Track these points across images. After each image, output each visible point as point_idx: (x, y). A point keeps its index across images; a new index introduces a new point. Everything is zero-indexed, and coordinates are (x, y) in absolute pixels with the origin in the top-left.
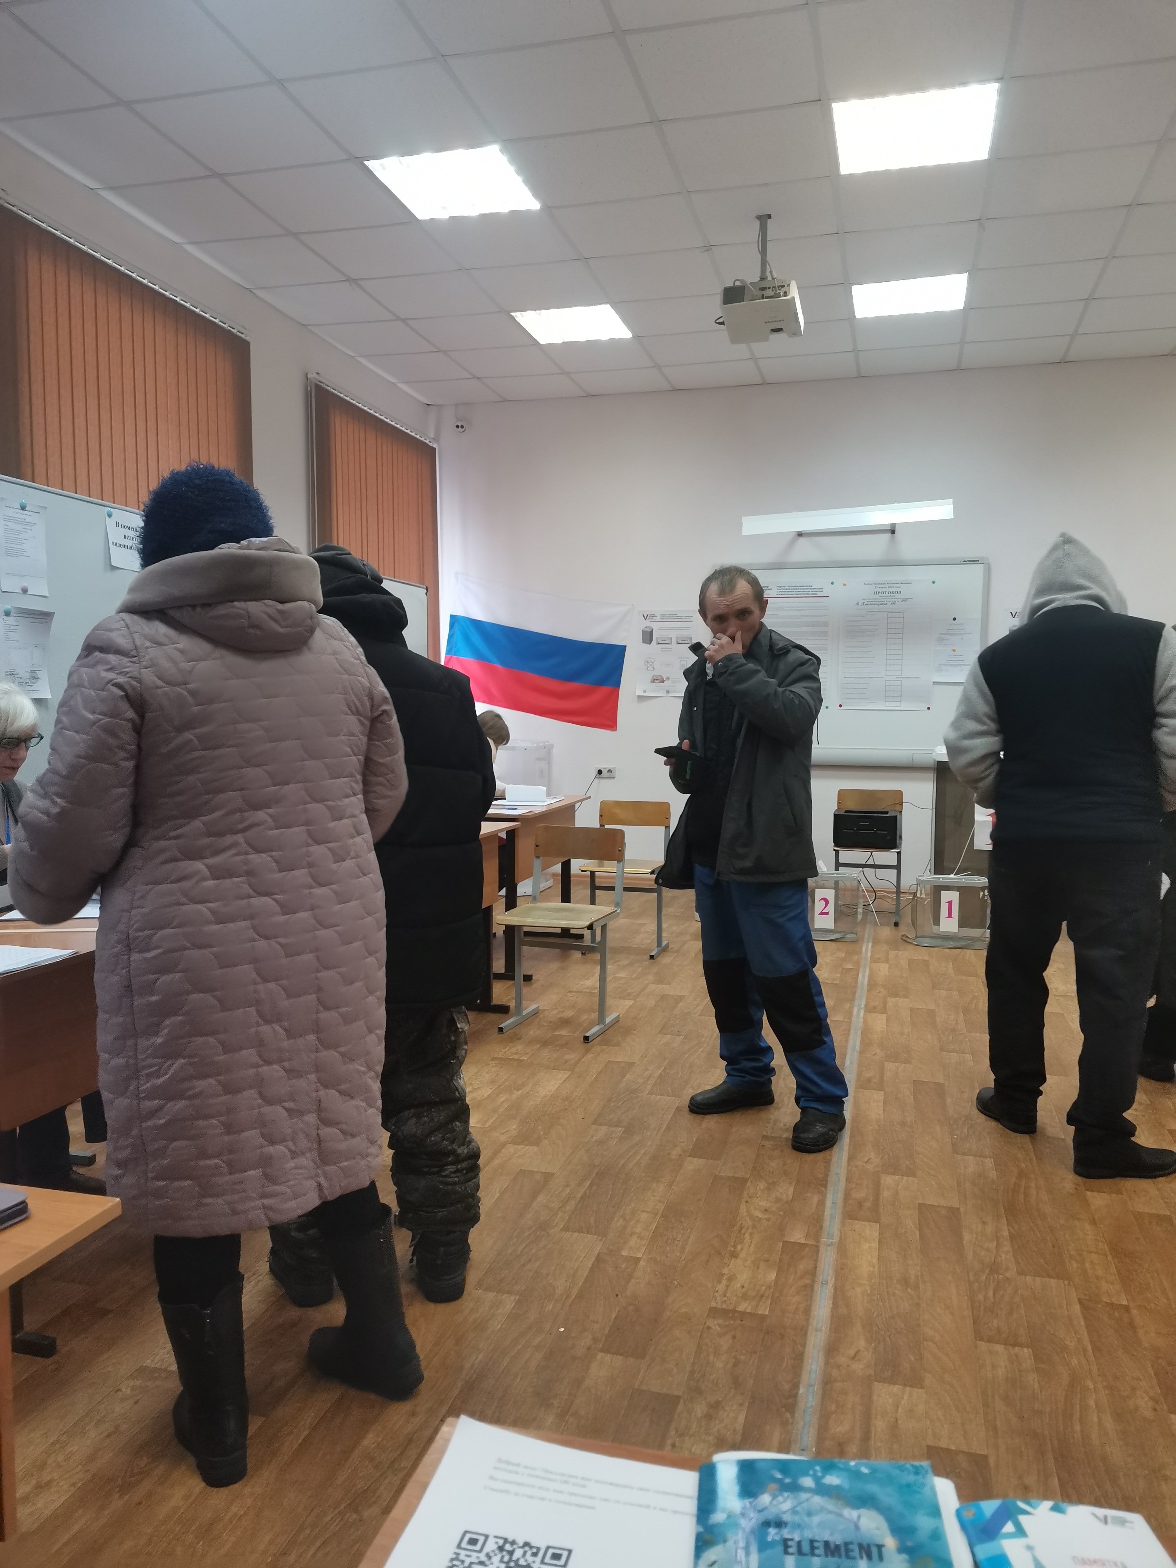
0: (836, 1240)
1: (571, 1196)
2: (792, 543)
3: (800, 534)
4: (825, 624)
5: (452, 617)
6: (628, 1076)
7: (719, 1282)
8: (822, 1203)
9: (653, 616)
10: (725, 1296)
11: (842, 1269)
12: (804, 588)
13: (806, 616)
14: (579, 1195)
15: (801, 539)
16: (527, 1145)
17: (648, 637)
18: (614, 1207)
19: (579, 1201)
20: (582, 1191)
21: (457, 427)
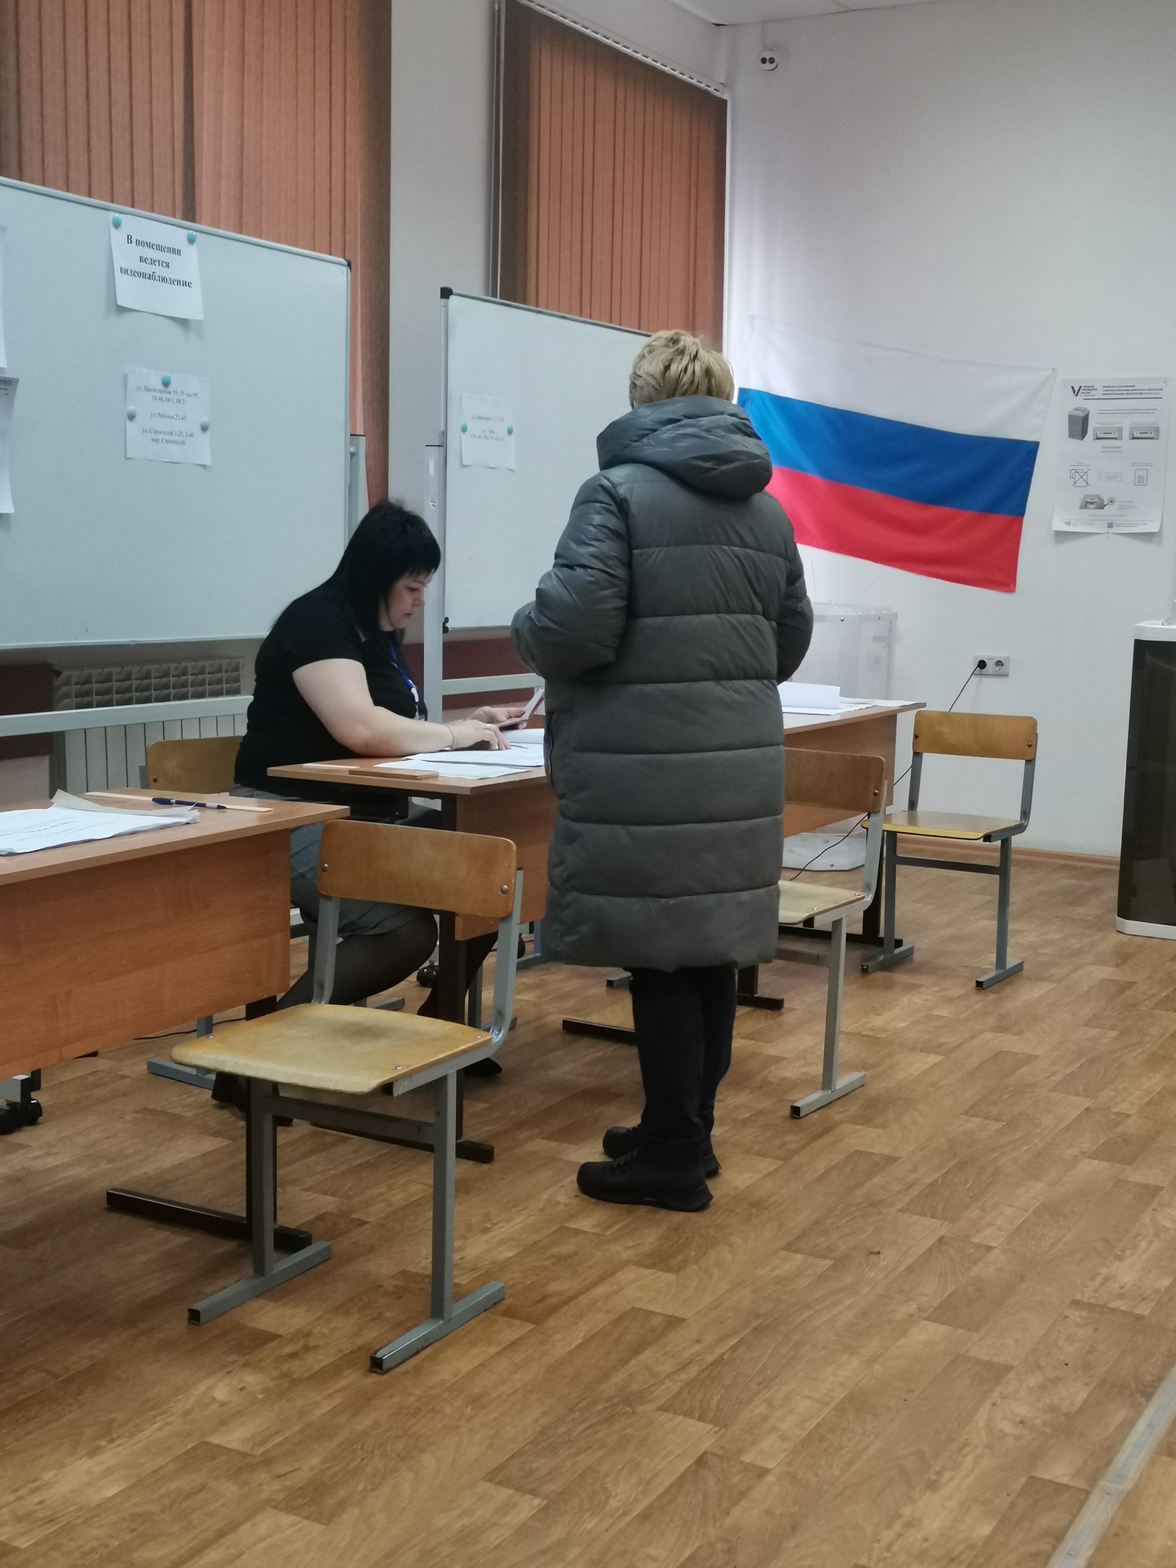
0: (1128, 1485)
1: (698, 1358)
5: (743, 391)
6: (877, 1179)
7: (888, 1526)
8: (1129, 1424)
9: (1090, 389)
10: (888, 1548)
11: (1117, 1535)
14: (710, 1359)
16: (661, 1270)
17: (1079, 426)
18: (760, 1384)
19: (707, 1368)
20: (719, 1351)
21: (764, 61)
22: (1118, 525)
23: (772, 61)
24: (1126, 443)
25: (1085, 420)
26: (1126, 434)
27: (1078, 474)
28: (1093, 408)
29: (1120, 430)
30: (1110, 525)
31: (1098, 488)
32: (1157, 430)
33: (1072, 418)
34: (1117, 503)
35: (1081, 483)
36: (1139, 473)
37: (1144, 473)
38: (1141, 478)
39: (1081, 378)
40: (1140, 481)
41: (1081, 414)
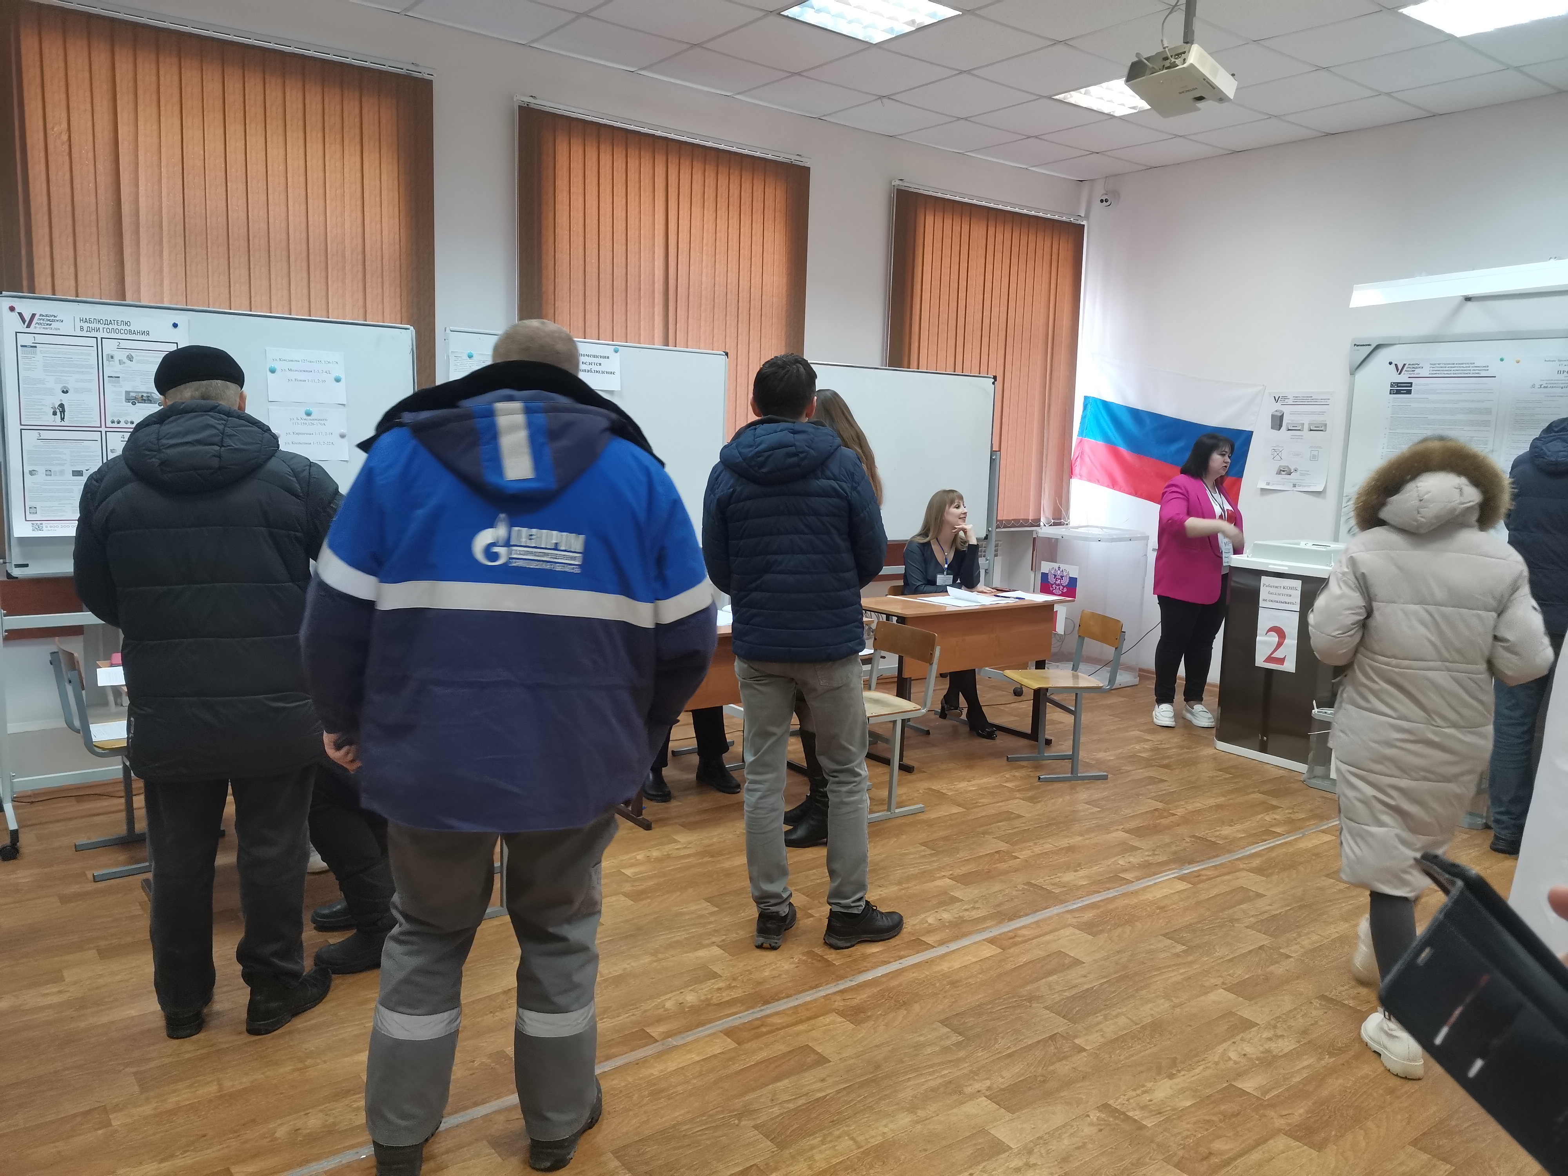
2: (1458, 309)
3: (1468, 299)
4: (1488, 411)
5: (1086, 398)
9: (1285, 398)
12: (1464, 365)
13: (1466, 401)
15: (1470, 304)
17: (1277, 422)
21: (1102, 201)
22: (1299, 486)
23: (1106, 201)
24: (1306, 433)
25: (1281, 418)
26: (1306, 427)
27: (1276, 452)
28: (1286, 410)
29: (1303, 424)
30: (1294, 486)
31: (1288, 461)
32: (1325, 425)
33: (1273, 417)
34: (1299, 472)
35: (1278, 458)
36: (1313, 453)
37: (1316, 453)
38: (1314, 456)
39: (1280, 391)
40: (1314, 458)
41: (1280, 414)
